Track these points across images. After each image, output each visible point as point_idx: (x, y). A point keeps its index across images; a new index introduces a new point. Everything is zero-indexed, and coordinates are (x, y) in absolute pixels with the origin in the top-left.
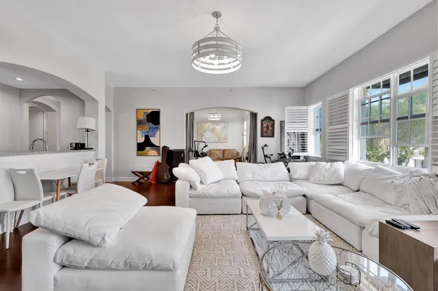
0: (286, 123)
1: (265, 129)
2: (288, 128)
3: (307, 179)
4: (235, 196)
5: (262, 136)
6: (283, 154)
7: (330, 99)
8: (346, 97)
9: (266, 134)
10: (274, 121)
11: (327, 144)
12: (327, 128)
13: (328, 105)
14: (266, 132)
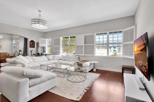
0: (40, 43)
1: (31, 45)
2: (40, 45)
3: (53, 59)
4: (39, 66)
5: (30, 47)
6: (39, 53)
7: (54, 38)
8: (59, 39)
9: (32, 47)
10: (34, 42)
11: (54, 50)
12: (54, 46)
13: (54, 40)
14: (32, 46)
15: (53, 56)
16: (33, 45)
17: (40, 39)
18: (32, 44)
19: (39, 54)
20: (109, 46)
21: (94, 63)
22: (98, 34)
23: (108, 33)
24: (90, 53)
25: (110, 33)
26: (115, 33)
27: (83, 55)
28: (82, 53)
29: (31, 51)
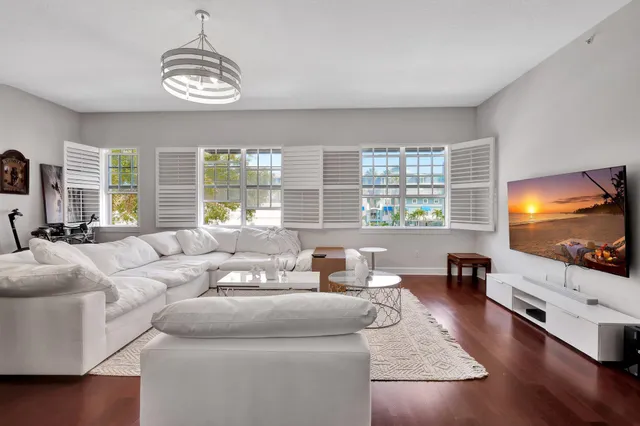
0: (66, 170)
2: (70, 181)
7: (159, 150)
8: (193, 155)
9: (10, 188)
10: (27, 162)
11: (158, 208)
12: (158, 187)
13: (157, 158)
14: (11, 184)
15: (175, 237)
16: (20, 176)
17: (67, 144)
18: (14, 172)
19: (63, 232)
20: (407, 193)
21: (373, 253)
22: (370, 150)
23: (403, 149)
24: (343, 218)
25: (408, 150)
26: (422, 150)
27: (318, 226)
28: (315, 220)
29: (12, 217)
